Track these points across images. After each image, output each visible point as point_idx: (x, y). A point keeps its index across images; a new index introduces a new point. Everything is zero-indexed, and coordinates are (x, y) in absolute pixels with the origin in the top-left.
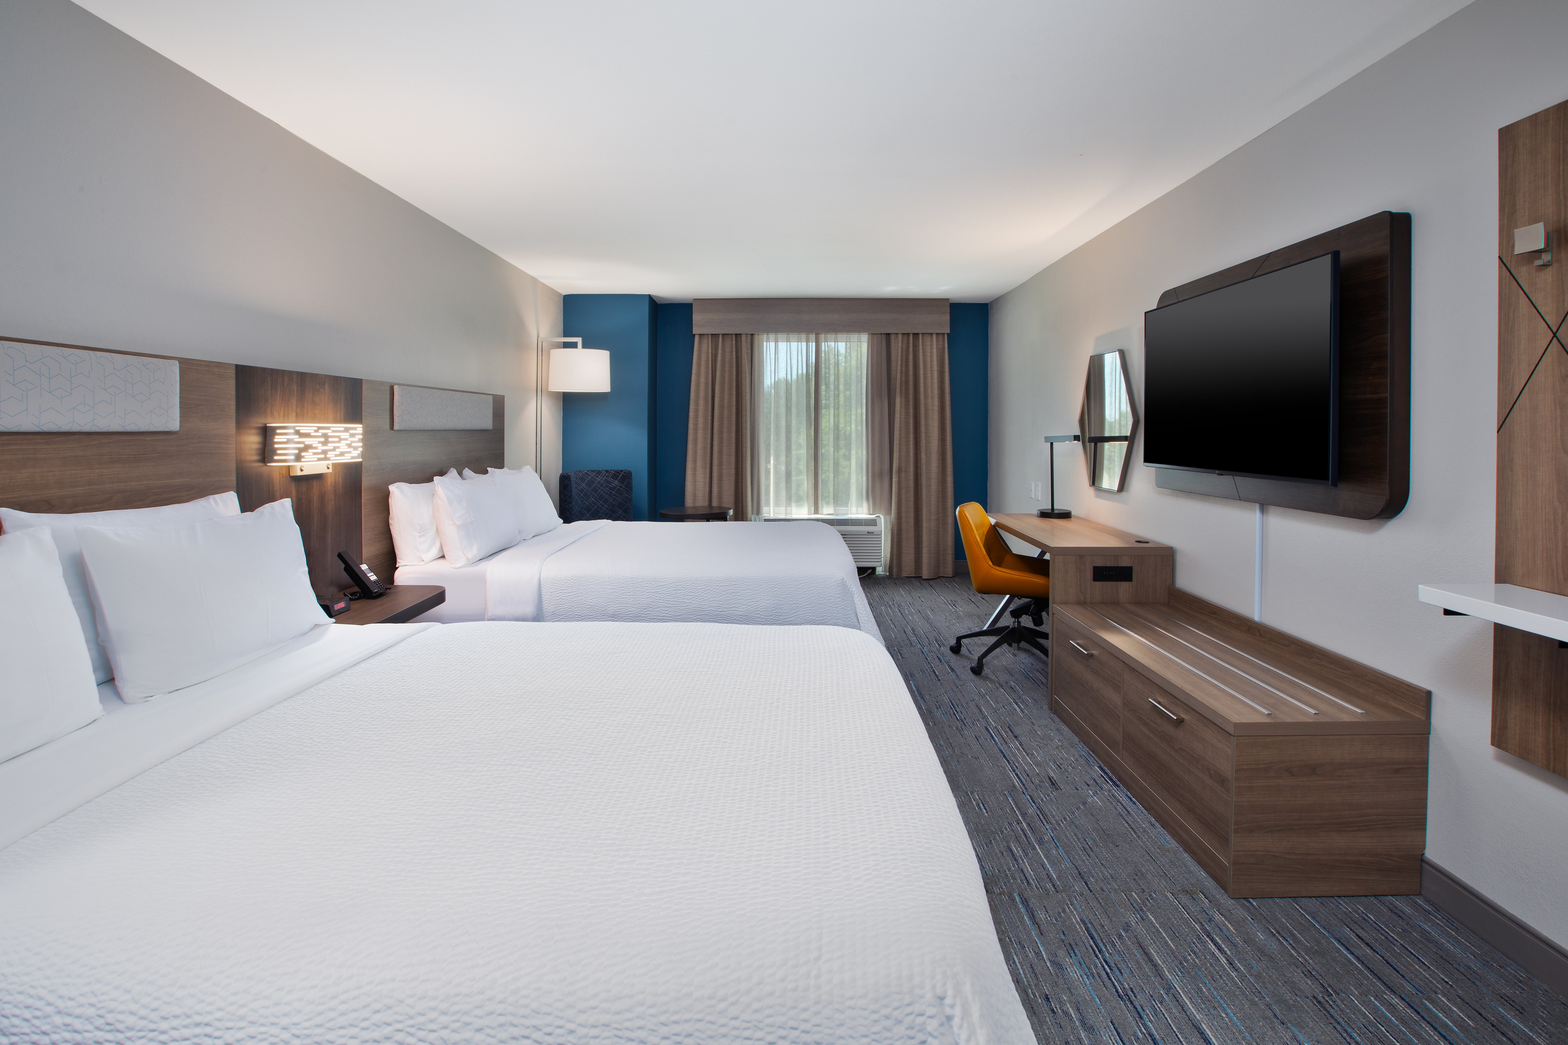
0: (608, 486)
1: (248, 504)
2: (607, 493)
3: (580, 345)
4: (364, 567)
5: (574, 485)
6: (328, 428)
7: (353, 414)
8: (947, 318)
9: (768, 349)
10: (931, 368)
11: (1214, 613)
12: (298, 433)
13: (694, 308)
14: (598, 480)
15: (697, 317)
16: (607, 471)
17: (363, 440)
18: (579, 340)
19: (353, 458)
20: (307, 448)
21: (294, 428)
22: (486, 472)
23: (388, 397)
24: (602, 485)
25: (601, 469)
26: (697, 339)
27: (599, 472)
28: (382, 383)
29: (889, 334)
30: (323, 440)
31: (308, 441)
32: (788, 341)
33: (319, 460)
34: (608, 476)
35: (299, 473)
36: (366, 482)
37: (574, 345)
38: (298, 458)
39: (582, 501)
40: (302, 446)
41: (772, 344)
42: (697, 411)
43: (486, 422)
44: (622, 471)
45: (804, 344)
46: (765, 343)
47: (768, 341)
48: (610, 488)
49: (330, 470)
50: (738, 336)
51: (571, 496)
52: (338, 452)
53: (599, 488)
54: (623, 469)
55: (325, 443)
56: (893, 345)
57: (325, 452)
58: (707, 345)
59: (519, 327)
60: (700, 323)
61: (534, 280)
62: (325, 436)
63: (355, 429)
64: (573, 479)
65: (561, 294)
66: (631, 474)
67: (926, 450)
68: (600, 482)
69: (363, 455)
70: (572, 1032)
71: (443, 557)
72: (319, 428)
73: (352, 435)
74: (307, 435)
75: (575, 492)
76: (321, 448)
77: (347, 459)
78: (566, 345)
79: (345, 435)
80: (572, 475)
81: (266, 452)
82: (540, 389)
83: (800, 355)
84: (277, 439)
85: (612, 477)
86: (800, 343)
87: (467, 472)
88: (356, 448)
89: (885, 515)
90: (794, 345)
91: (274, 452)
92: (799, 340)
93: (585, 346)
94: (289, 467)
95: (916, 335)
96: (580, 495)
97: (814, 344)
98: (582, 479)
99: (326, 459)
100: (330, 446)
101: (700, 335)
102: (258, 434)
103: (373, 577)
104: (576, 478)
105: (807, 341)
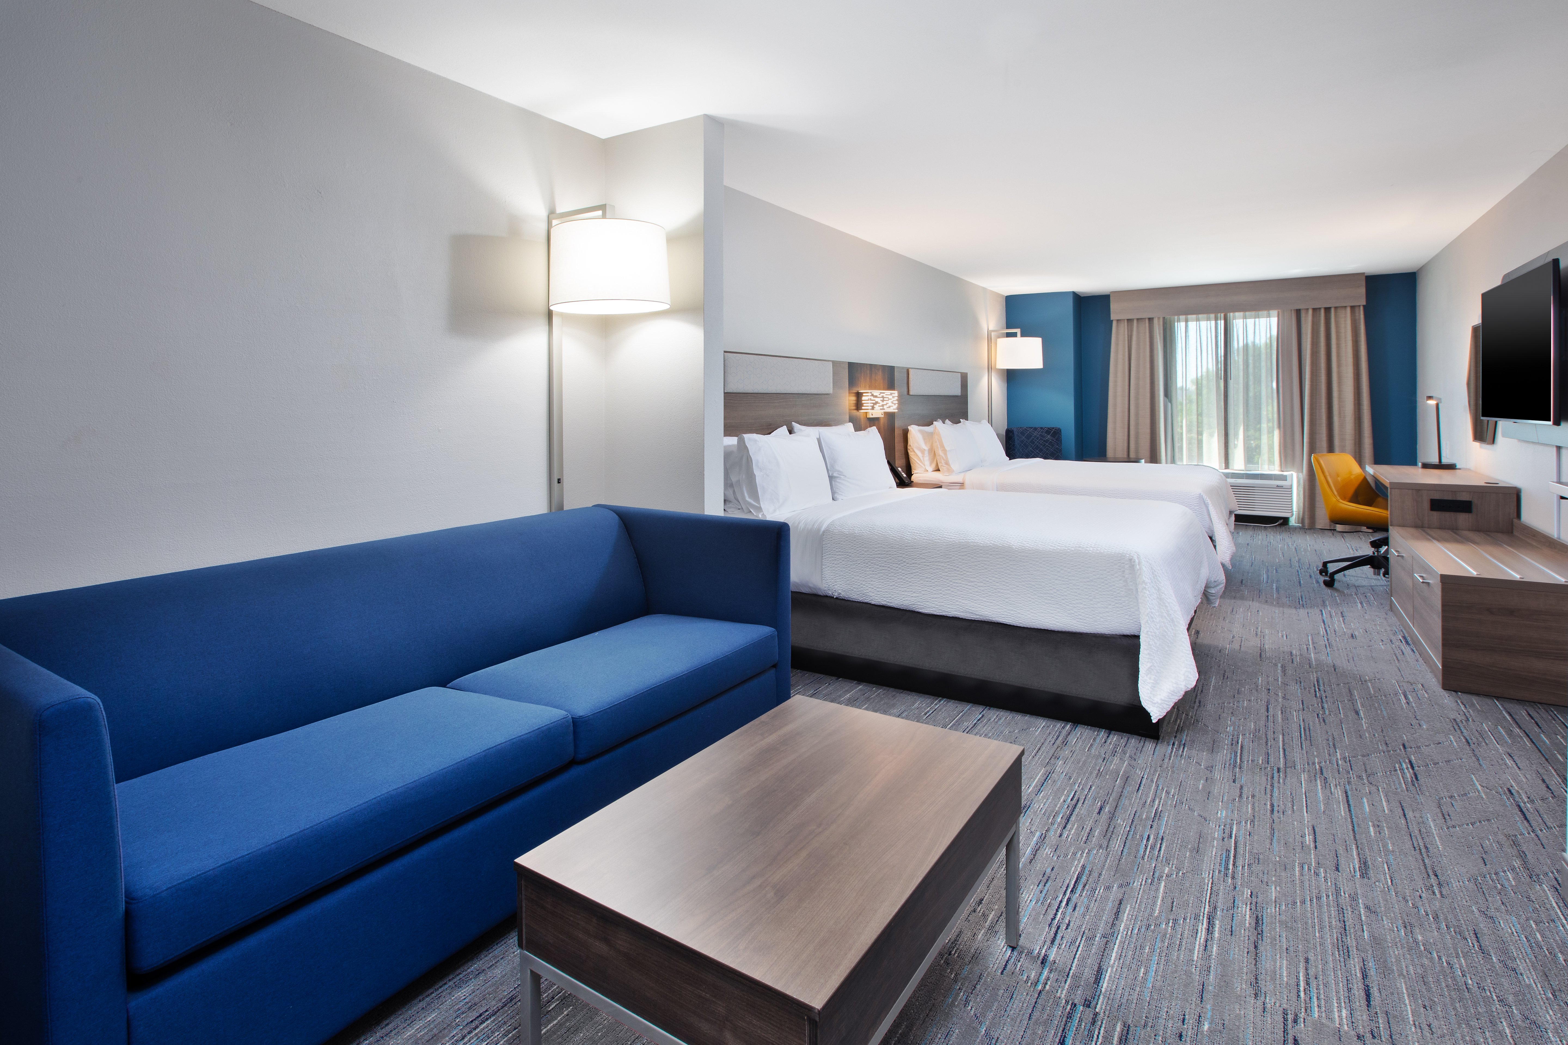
0: (1042, 440)
1: (858, 428)
2: (1041, 444)
3: (1019, 334)
4: (900, 469)
5: (1016, 438)
6: (884, 393)
7: (891, 386)
8: (1363, 291)
9: (1179, 329)
10: (1346, 338)
11: (1534, 536)
12: (872, 395)
13: (1111, 299)
14: (1035, 434)
15: (1114, 306)
16: (1041, 428)
17: (897, 400)
18: (1018, 331)
19: (894, 409)
20: (877, 403)
21: (871, 393)
22: (960, 422)
23: (906, 375)
24: (1038, 438)
25: (1037, 426)
26: (1114, 324)
27: (1035, 429)
28: (903, 368)
29: (1300, 310)
30: (882, 399)
31: (877, 399)
32: (1198, 320)
33: (881, 409)
34: (1042, 432)
35: (871, 416)
36: (898, 424)
37: (1014, 335)
38: (873, 408)
39: (1023, 450)
40: (874, 402)
41: (1183, 324)
42: (1116, 382)
43: (957, 391)
44: (1053, 428)
45: (1213, 323)
46: (1176, 323)
47: (1179, 321)
48: (1044, 441)
49: (883, 416)
50: (1151, 320)
51: (1014, 445)
52: (888, 406)
53: (1036, 440)
54: (1055, 427)
55: (883, 401)
56: (1303, 319)
57: (883, 406)
58: (1124, 327)
59: (976, 323)
60: (1116, 311)
61: (984, 289)
62: (883, 397)
63: (894, 393)
64: (1016, 433)
65: (1004, 296)
66: (1060, 431)
67: (1340, 414)
68: (1036, 436)
69: (898, 408)
70: (1017, 557)
71: (938, 470)
72: (881, 393)
73: (893, 397)
74: (876, 397)
75: (1017, 442)
76: (882, 403)
77: (891, 410)
78: (1009, 335)
79: (890, 397)
80: (1015, 430)
81: (858, 405)
82: (990, 368)
83: (1209, 332)
84: (864, 398)
85: (1046, 433)
86: (1209, 322)
87: (947, 421)
88: (895, 404)
89: (1297, 472)
90: (1203, 324)
91: (862, 405)
92: (1208, 319)
93: (1022, 336)
94: (866, 412)
95: (1328, 310)
96: (1021, 445)
97: (1223, 322)
98: (1023, 433)
99: (883, 409)
100: (885, 403)
101: (1118, 321)
102: (855, 396)
103: (905, 475)
104: (1018, 432)
105: (1216, 319)
